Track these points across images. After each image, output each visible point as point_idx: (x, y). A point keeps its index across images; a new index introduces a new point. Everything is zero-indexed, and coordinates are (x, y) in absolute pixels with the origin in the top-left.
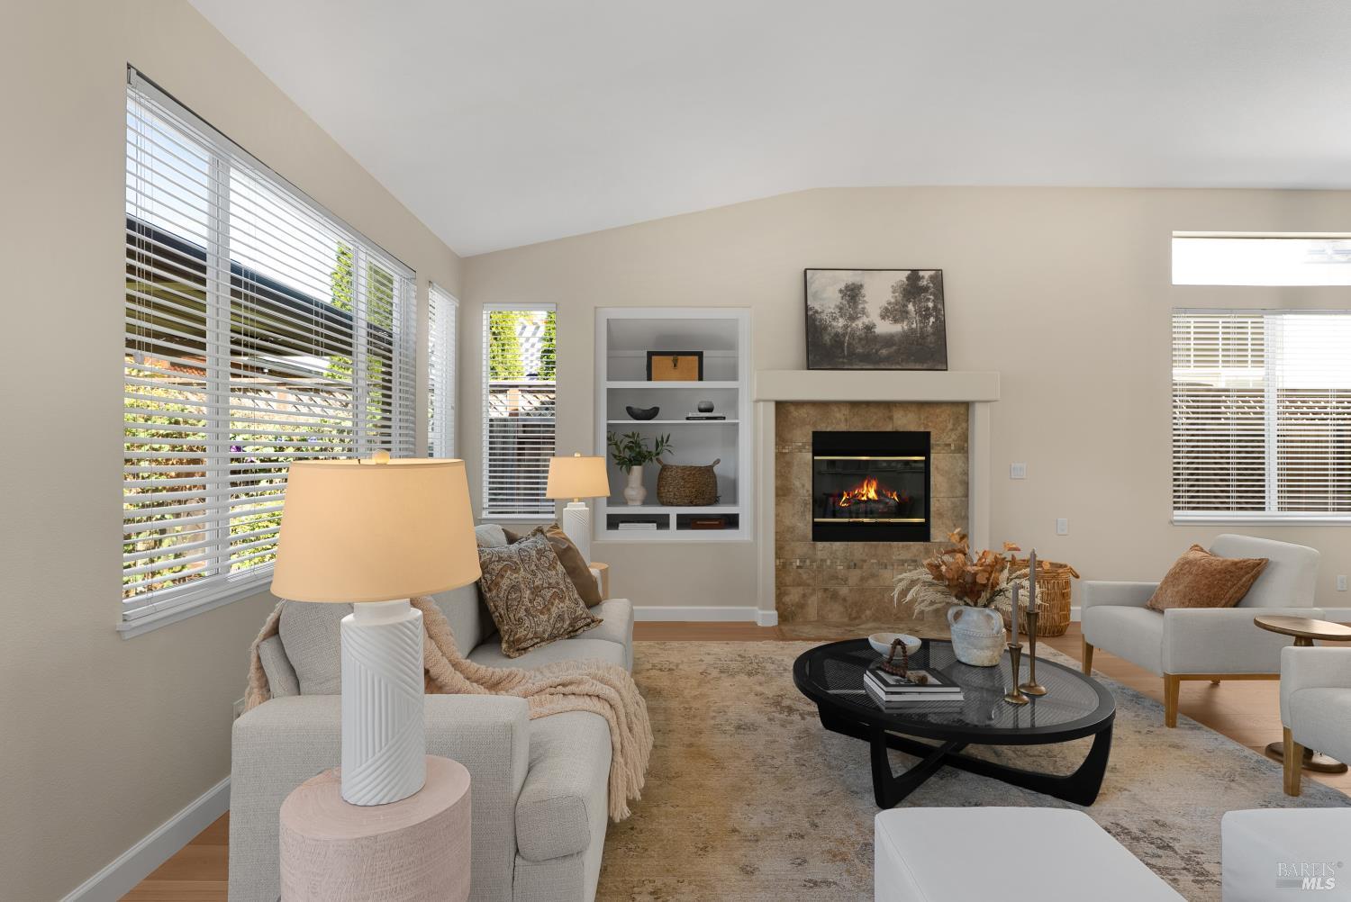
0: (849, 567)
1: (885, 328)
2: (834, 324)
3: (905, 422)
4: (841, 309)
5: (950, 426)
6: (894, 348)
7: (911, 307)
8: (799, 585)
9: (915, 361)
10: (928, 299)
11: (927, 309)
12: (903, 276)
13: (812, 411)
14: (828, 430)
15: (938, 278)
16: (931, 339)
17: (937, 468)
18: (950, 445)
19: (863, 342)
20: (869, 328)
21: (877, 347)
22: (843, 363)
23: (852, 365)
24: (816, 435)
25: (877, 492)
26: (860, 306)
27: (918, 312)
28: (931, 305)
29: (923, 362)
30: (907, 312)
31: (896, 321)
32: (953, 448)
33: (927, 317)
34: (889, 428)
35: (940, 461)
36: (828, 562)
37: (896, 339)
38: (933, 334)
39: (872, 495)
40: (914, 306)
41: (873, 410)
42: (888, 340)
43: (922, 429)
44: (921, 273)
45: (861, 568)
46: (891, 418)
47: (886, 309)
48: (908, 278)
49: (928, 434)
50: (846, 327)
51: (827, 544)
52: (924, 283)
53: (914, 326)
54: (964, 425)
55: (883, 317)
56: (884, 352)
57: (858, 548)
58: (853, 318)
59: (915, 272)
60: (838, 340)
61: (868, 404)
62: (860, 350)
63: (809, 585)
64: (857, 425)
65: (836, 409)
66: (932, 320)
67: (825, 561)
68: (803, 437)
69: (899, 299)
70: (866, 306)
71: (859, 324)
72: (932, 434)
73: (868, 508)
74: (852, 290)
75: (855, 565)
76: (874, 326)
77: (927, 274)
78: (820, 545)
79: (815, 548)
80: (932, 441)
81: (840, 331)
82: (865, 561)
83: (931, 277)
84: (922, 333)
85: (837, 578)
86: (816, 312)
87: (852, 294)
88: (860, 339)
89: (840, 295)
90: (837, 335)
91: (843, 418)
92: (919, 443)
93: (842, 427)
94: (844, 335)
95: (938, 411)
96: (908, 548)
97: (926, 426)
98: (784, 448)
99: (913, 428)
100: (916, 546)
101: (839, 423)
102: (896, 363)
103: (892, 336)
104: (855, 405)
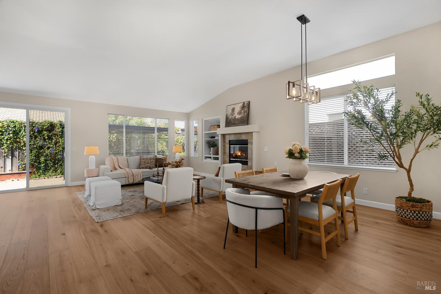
1: (238, 117)
3: (244, 137)
5: (251, 138)
6: (238, 121)
7: (242, 111)
9: (242, 124)
11: (245, 111)
12: (242, 104)
13: (229, 136)
15: (249, 103)
16: (245, 118)
17: (249, 148)
18: (251, 142)
22: (230, 125)
24: (230, 141)
25: (240, 154)
26: (234, 112)
28: (246, 110)
29: (242, 123)
30: (242, 112)
31: (239, 115)
33: (245, 113)
34: (241, 139)
35: (249, 146)
37: (239, 119)
41: (238, 135)
42: (238, 119)
43: (246, 139)
44: (245, 103)
46: (241, 136)
47: (238, 112)
48: (243, 104)
50: (231, 117)
52: (245, 105)
56: (237, 122)
58: (233, 115)
59: (244, 102)
60: (230, 121)
62: (233, 122)
64: (236, 138)
65: (232, 135)
66: (246, 113)
68: (227, 141)
71: (234, 116)
72: (248, 140)
73: (239, 157)
76: (236, 116)
80: (248, 142)
81: (230, 118)
83: (247, 103)
87: (233, 110)
88: (233, 120)
89: (231, 111)
90: (230, 119)
92: (246, 142)
94: (231, 119)
95: (249, 134)
96: (244, 166)
98: (225, 144)
101: (232, 138)
102: (238, 125)
103: (238, 118)
104: (235, 134)
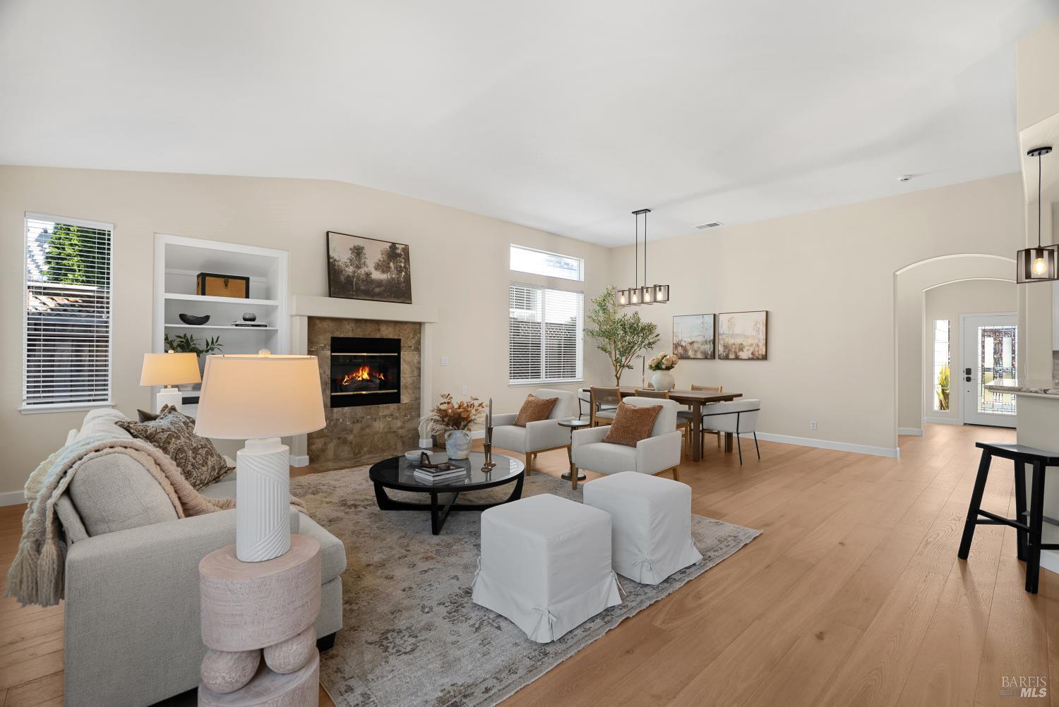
0: (354, 423)
1: (377, 275)
2: (347, 269)
3: (387, 333)
4: (351, 260)
5: (411, 336)
6: (383, 288)
7: (392, 264)
8: (322, 437)
9: (394, 297)
10: (401, 262)
11: (401, 267)
12: (387, 246)
13: (331, 324)
14: (341, 336)
15: (406, 250)
16: (403, 285)
17: (404, 360)
18: (411, 347)
19: (365, 283)
20: (368, 274)
21: (373, 286)
22: (353, 295)
23: (358, 296)
24: (333, 339)
25: (368, 375)
26: (363, 261)
27: (396, 268)
28: (403, 265)
29: (398, 298)
30: (390, 268)
31: (383, 272)
32: (413, 348)
33: (400, 272)
34: (378, 336)
35: (406, 356)
36: (341, 420)
37: (384, 282)
38: (404, 282)
39: (366, 376)
40: (394, 264)
41: (369, 324)
42: (379, 283)
43: (396, 337)
44: (397, 246)
45: (361, 422)
46: (379, 330)
47: (378, 264)
48: (390, 247)
49: (399, 341)
50: (354, 272)
51: (340, 409)
52: (399, 251)
53: (394, 276)
54: (419, 335)
55: (376, 269)
56: (377, 290)
57: (359, 410)
58: (358, 267)
59: (394, 244)
60: (349, 280)
61: (366, 321)
62: (363, 288)
63: (328, 436)
64: (359, 333)
65: (346, 324)
66: (403, 274)
67: (338, 420)
68: (325, 340)
69: (386, 259)
70: (366, 261)
71: (362, 271)
72: (402, 341)
73: (364, 384)
74: (358, 249)
75: (357, 421)
76: (371, 274)
77: (400, 247)
78: (335, 410)
79: (332, 412)
80: (402, 345)
81: (350, 274)
82: (363, 418)
83: (403, 249)
84: (398, 281)
85: (346, 430)
86: (335, 260)
87: (358, 251)
88: (363, 281)
89: (350, 252)
90: (348, 276)
91: (351, 329)
92: (395, 345)
93: (350, 335)
94: (353, 277)
95: (405, 327)
96: (388, 408)
97: (399, 336)
98: (311, 347)
99: (391, 336)
100: (393, 406)
101: (348, 332)
102: (385, 298)
103: (381, 281)
104: (358, 321)
